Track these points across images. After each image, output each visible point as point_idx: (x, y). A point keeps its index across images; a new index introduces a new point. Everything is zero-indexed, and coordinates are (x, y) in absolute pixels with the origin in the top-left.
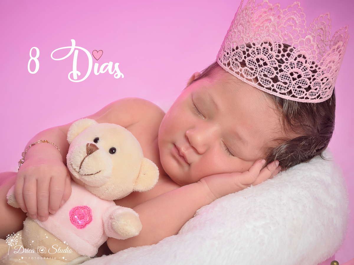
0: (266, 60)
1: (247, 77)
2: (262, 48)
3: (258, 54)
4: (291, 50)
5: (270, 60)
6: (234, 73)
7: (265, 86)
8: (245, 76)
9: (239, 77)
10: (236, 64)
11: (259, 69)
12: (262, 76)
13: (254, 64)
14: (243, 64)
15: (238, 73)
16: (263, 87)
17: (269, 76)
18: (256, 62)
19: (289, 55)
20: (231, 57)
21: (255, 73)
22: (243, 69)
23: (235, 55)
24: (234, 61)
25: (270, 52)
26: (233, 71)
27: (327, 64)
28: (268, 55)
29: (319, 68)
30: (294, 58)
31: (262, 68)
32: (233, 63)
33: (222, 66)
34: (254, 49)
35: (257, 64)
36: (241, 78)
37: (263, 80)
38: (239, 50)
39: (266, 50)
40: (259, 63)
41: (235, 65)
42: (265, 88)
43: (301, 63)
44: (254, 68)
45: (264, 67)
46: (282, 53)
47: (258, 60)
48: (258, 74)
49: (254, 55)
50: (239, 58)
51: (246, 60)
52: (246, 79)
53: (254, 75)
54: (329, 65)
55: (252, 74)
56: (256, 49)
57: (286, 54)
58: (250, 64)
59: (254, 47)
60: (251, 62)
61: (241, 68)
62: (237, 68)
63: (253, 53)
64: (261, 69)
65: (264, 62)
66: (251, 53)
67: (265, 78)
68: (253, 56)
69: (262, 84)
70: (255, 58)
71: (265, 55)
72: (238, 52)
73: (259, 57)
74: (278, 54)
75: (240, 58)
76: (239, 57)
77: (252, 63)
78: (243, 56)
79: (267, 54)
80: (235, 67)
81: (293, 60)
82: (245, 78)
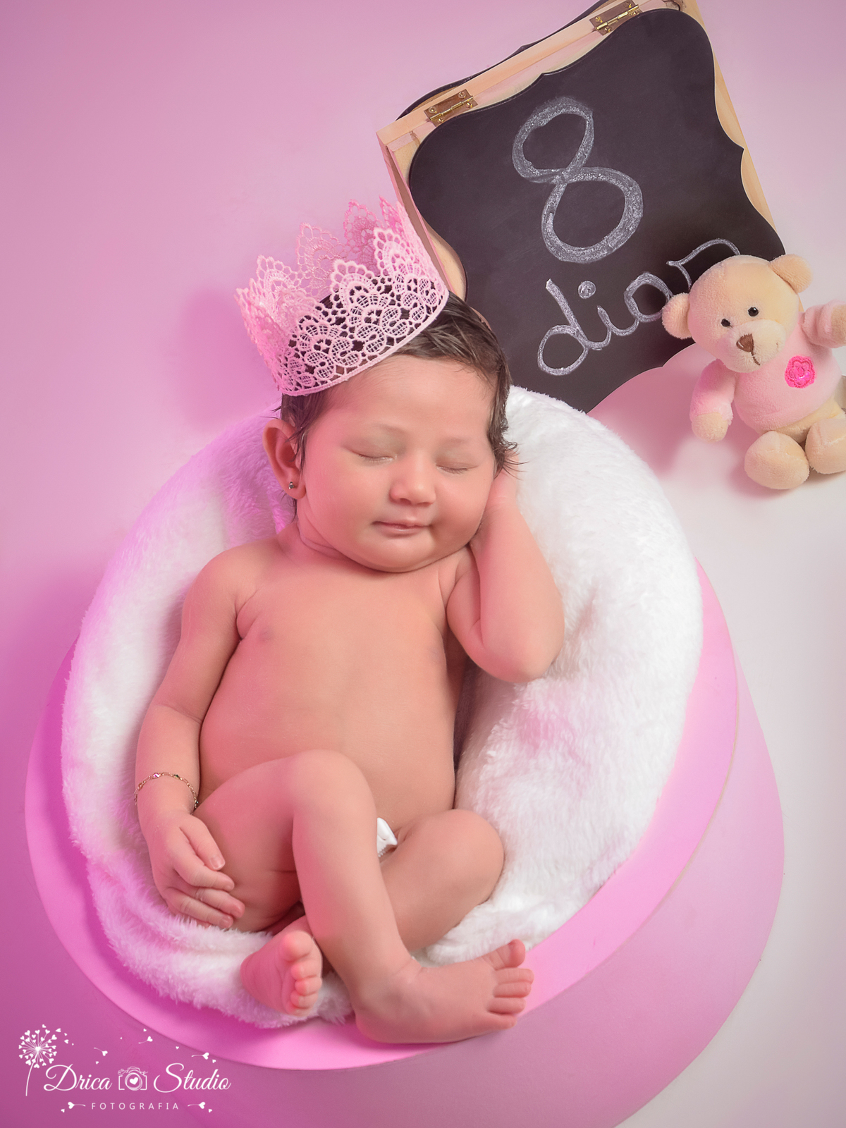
0: (375, 308)
1: (379, 352)
2: (356, 304)
3: (360, 314)
4: (337, 298)
5: (378, 302)
6: (360, 369)
7: (406, 334)
8: (375, 353)
9: (370, 364)
10: (349, 357)
11: (380, 327)
12: (392, 328)
13: (369, 329)
14: (358, 346)
15: (364, 362)
16: (405, 337)
17: (395, 319)
18: (369, 324)
19: (340, 306)
20: (333, 360)
21: (380, 336)
22: (364, 350)
23: (336, 352)
24: (343, 358)
25: (367, 295)
26: (356, 367)
27: (393, 266)
28: (369, 301)
29: (390, 280)
30: (350, 302)
31: (381, 321)
32: (344, 361)
33: (334, 384)
34: (350, 317)
35: (371, 324)
36: (375, 361)
37: (396, 332)
38: (334, 342)
39: (362, 299)
40: (373, 321)
41: (350, 361)
42: (408, 336)
43: (363, 297)
44: (373, 333)
45: (381, 318)
46: (330, 311)
47: (368, 320)
48: (385, 333)
49: (358, 320)
50: (345, 347)
51: (356, 338)
52: (380, 354)
53: (383, 339)
54: (396, 265)
55: (379, 341)
56: (351, 313)
57: (334, 307)
58: (365, 335)
59: (347, 314)
60: (363, 333)
61: (361, 352)
62: (356, 358)
63: (354, 321)
64: (381, 323)
65: (375, 312)
66: (353, 323)
67: (395, 327)
68: (358, 323)
69: (401, 336)
70: (363, 321)
71: (368, 305)
72: (335, 344)
73: (365, 315)
74: (328, 317)
75: (347, 345)
76: (342, 347)
77: (366, 331)
78: (348, 338)
79: (367, 301)
80: (352, 361)
81: (351, 306)
82: (378, 355)
